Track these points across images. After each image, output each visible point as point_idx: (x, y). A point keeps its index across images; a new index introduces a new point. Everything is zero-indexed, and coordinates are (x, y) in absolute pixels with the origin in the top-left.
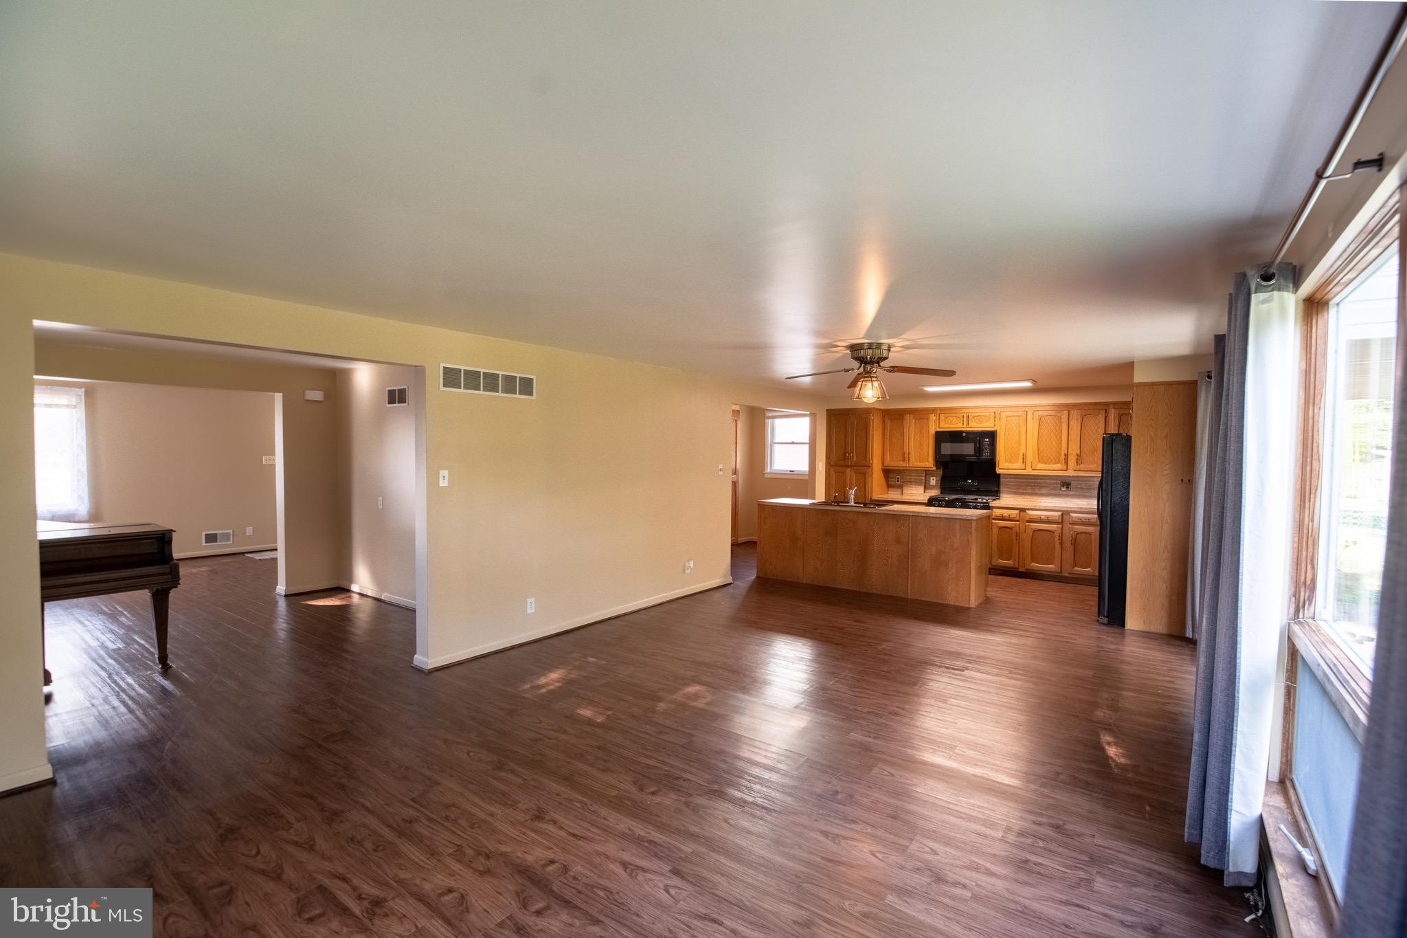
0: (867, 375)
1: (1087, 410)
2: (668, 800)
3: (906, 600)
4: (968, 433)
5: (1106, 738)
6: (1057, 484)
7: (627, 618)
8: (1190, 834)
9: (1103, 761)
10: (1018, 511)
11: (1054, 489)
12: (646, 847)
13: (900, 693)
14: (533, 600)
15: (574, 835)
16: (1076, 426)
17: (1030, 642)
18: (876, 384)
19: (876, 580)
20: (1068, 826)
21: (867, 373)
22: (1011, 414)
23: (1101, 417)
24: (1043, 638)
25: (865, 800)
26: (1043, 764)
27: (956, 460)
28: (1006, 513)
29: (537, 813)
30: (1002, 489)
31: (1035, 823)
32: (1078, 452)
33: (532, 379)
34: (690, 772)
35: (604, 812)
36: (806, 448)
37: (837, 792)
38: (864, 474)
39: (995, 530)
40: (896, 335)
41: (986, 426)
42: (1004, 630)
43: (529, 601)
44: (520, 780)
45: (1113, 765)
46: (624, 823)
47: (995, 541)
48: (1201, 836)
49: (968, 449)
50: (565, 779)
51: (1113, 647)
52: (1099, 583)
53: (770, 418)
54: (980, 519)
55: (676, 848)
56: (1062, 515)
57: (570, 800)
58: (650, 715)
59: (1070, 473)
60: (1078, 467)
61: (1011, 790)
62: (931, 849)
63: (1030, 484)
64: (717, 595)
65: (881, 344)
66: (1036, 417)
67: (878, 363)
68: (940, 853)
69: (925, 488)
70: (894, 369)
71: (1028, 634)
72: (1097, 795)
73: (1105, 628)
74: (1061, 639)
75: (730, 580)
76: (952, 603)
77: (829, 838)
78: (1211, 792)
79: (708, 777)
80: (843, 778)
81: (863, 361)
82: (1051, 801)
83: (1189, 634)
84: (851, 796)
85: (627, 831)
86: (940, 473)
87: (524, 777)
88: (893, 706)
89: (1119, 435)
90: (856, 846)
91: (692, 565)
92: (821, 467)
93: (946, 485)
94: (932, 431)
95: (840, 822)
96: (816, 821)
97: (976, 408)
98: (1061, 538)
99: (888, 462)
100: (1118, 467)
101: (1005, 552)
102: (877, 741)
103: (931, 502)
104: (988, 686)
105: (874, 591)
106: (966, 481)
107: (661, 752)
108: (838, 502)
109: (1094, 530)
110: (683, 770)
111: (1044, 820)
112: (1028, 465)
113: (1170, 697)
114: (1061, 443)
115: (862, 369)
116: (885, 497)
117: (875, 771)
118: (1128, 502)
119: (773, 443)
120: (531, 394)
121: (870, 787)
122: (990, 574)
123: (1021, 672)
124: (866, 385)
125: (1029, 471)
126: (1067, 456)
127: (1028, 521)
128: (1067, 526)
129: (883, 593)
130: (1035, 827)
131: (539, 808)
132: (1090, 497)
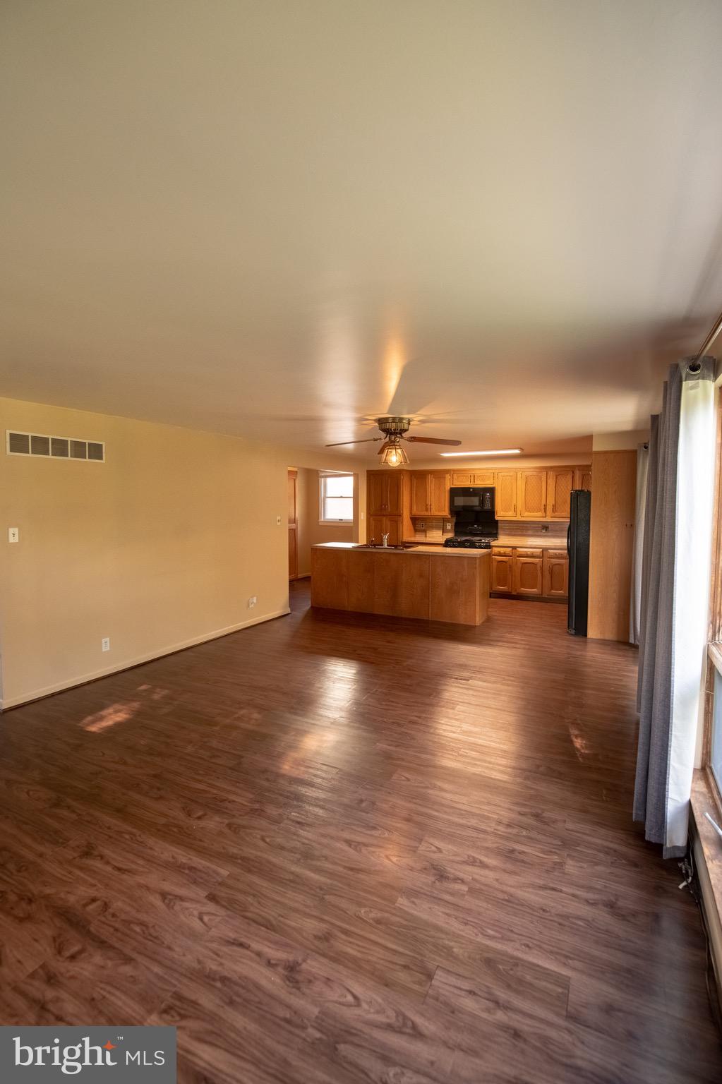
0: (392, 444)
1: (560, 472)
2: (213, 823)
3: (427, 622)
4: (474, 489)
5: (574, 731)
6: (539, 527)
7: (194, 650)
8: (637, 814)
9: (571, 752)
10: (510, 549)
11: (537, 531)
12: (187, 874)
13: (418, 703)
14: (108, 639)
15: (119, 869)
16: (551, 482)
17: (519, 652)
18: (399, 451)
19: (404, 607)
20: (546, 814)
21: (392, 442)
22: (506, 474)
23: (570, 477)
24: (529, 649)
25: (384, 805)
26: (528, 758)
27: (467, 509)
28: (502, 550)
29: (86, 849)
30: (500, 531)
31: (520, 814)
32: (554, 503)
33: (101, 445)
34: (236, 794)
35: (151, 841)
36: (351, 501)
37: (362, 801)
38: (397, 522)
39: (495, 564)
40: (413, 412)
41: (487, 483)
42: (500, 644)
43: (104, 640)
44: (74, 816)
45: (578, 754)
46: (167, 851)
47: (494, 571)
48: (645, 816)
49: (475, 501)
50: (119, 811)
51: (579, 653)
52: (569, 602)
53: (323, 477)
54: (483, 556)
55: (215, 872)
56: (543, 551)
57: (120, 833)
58: (206, 740)
59: (548, 519)
60: (554, 515)
61: (502, 785)
62: (437, 847)
63: (521, 528)
64: (277, 624)
65: (403, 418)
66: (524, 478)
67: (400, 434)
68: (444, 851)
69: (443, 532)
70: (413, 439)
71: (518, 646)
72: (567, 783)
73: (572, 638)
74: (542, 649)
75: (288, 611)
76: (462, 623)
77: (352, 846)
78: (652, 783)
79: (251, 796)
80: (368, 787)
81: (388, 432)
82: (532, 792)
83: (632, 641)
84: (374, 803)
85: (171, 860)
86: (454, 520)
87: (78, 811)
88: (413, 716)
89: (582, 491)
90: (374, 852)
91: (255, 601)
92: (363, 516)
93: (458, 529)
94: (448, 488)
95: (363, 830)
96: (342, 830)
97: (479, 469)
98: (542, 568)
99: (415, 511)
100: (581, 515)
101: (502, 581)
102: (398, 749)
103: (447, 544)
104: (488, 693)
105: (403, 616)
106: (473, 526)
107: (212, 776)
108: (374, 545)
109: (565, 562)
110: (230, 792)
111: (527, 810)
112: (518, 513)
113: (620, 693)
114: (541, 496)
115: (387, 439)
116: (412, 539)
117: (395, 777)
118: (589, 542)
119: (325, 497)
120: (101, 458)
121: (389, 793)
122: (490, 597)
123: (512, 679)
124: (391, 452)
125: (519, 518)
126: (545, 506)
127: (518, 557)
128: (546, 559)
129: (411, 617)
130: (520, 818)
131: (89, 843)
132: (563, 537)
